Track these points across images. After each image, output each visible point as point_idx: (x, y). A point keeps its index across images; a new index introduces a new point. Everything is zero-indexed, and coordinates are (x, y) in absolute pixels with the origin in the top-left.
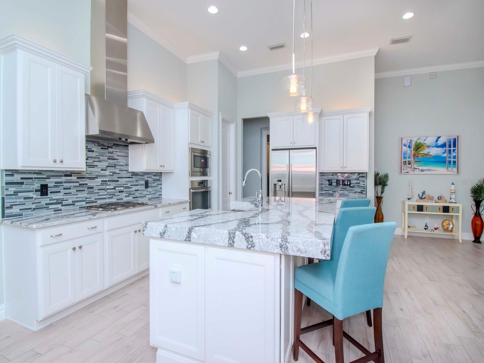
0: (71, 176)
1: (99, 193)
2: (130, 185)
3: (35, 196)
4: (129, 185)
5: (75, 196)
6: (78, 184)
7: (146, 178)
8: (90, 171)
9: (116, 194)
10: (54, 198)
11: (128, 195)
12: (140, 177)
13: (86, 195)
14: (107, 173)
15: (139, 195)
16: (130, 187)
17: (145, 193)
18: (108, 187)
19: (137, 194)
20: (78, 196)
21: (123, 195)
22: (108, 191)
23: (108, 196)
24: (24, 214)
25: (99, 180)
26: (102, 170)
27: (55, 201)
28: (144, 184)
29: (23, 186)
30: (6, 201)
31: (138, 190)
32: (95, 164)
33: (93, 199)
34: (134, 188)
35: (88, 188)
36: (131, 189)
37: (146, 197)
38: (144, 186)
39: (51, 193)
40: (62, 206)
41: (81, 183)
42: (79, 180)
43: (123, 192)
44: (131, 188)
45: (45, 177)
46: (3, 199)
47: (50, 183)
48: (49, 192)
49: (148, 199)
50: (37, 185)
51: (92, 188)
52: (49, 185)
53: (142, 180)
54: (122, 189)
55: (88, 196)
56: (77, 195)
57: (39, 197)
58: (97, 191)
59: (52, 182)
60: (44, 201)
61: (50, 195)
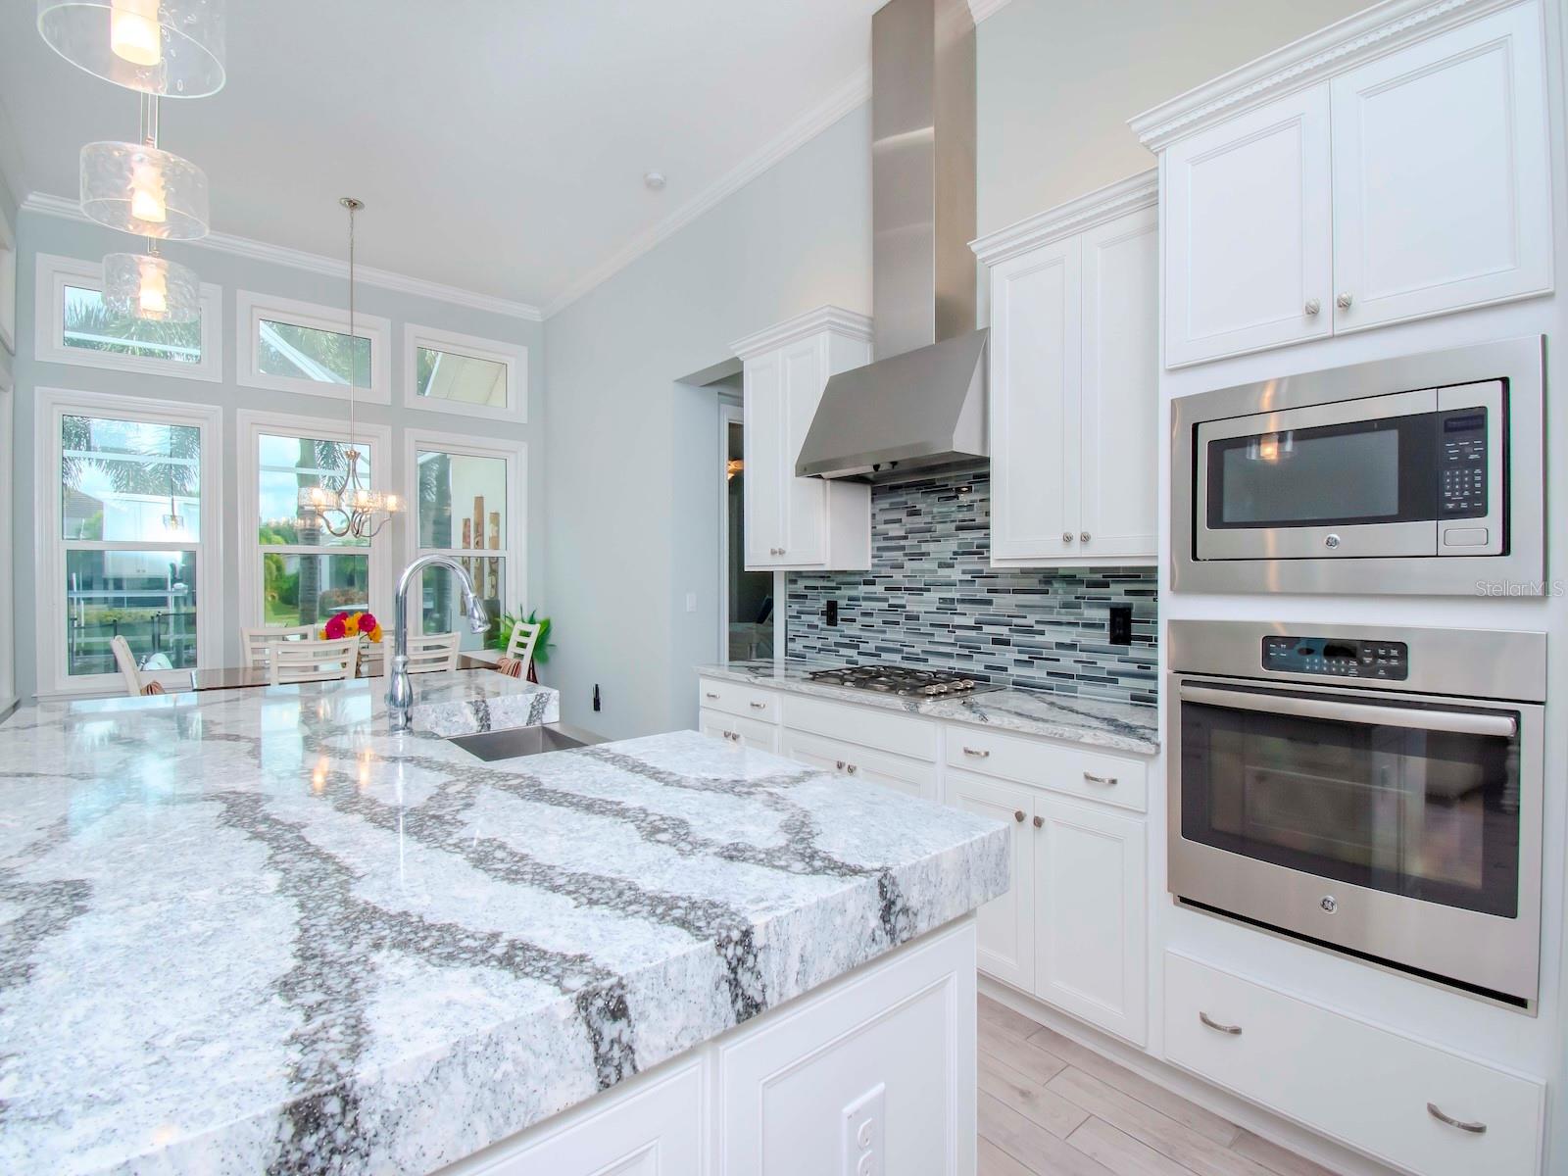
0: (873, 583)
1: (933, 635)
2: (1037, 622)
3: (820, 625)
4: (1030, 620)
5: (881, 636)
6: (885, 606)
7: (1117, 594)
8: (912, 571)
9: (982, 646)
10: (847, 632)
11: (1025, 657)
12: (1082, 590)
13: (901, 637)
14: (955, 574)
15: (1079, 669)
16: (1037, 627)
17: (1109, 663)
18: (958, 620)
19: (1067, 662)
20: (887, 636)
21: (1008, 655)
22: (958, 632)
23: (956, 650)
24: (808, 655)
25: (933, 596)
26: (941, 565)
27: (847, 641)
28: (1107, 624)
29: (808, 602)
30: (789, 627)
31: (1072, 646)
32: (924, 548)
33: (917, 650)
34: (1053, 636)
35: (908, 618)
36: (1038, 638)
37: (1116, 681)
38: (1107, 631)
39: (842, 620)
40: (859, 653)
41: (891, 602)
42: (889, 594)
43: (1007, 643)
44: (1042, 633)
45: (834, 584)
46: (786, 621)
48: (839, 618)
49: (1128, 694)
50: (822, 605)
51: (917, 618)
52: (842, 603)
53: (1098, 602)
54: (1004, 631)
55: (908, 640)
56: (884, 632)
57: (825, 626)
58: (929, 630)
59: (843, 597)
60: (833, 637)
61: (841, 625)
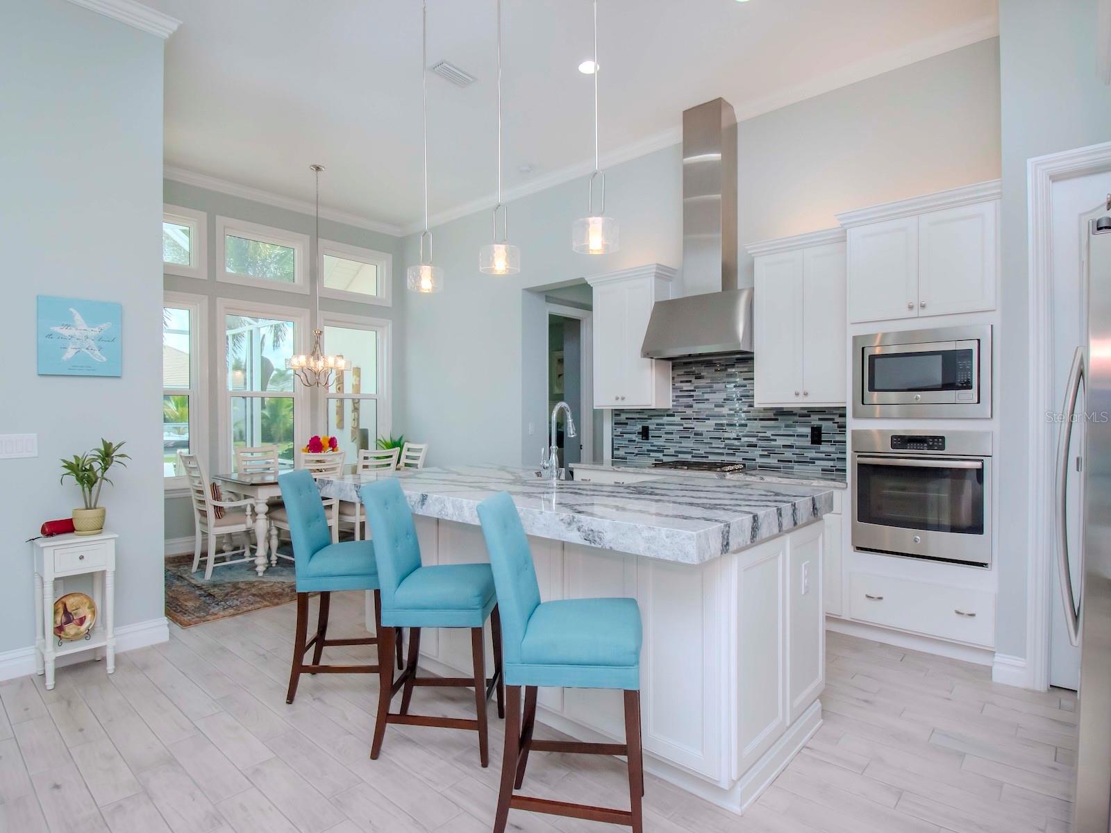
0: (673, 416)
1: (712, 443)
2: (772, 435)
3: (637, 439)
4: (769, 434)
5: (680, 445)
6: (681, 428)
7: (815, 420)
8: (699, 409)
9: (741, 448)
10: (655, 444)
11: (766, 453)
12: (797, 418)
13: (691, 445)
14: (725, 411)
15: (795, 458)
16: (772, 438)
17: (811, 454)
18: (726, 435)
19: (788, 454)
20: (683, 445)
21: (756, 452)
22: (727, 441)
23: (726, 451)
24: (628, 457)
25: (712, 422)
26: (716, 406)
27: (655, 448)
28: (810, 435)
29: (628, 427)
30: (615, 442)
31: (791, 447)
32: (706, 396)
33: (702, 452)
34: (781, 441)
35: (696, 434)
36: (773, 443)
37: (814, 463)
38: (809, 439)
39: (652, 437)
40: (664, 455)
41: (685, 426)
42: (683, 422)
43: (755, 446)
44: (775, 440)
45: (646, 417)
46: (613, 439)
47: (652, 424)
48: (650, 435)
49: (820, 468)
50: (639, 428)
51: (702, 435)
52: (651, 427)
53: (804, 424)
54: (754, 440)
55: (695, 446)
56: (681, 443)
57: (641, 441)
58: (709, 440)
59: (653, 424)
60: (646, 446)
61: (651, 440)
